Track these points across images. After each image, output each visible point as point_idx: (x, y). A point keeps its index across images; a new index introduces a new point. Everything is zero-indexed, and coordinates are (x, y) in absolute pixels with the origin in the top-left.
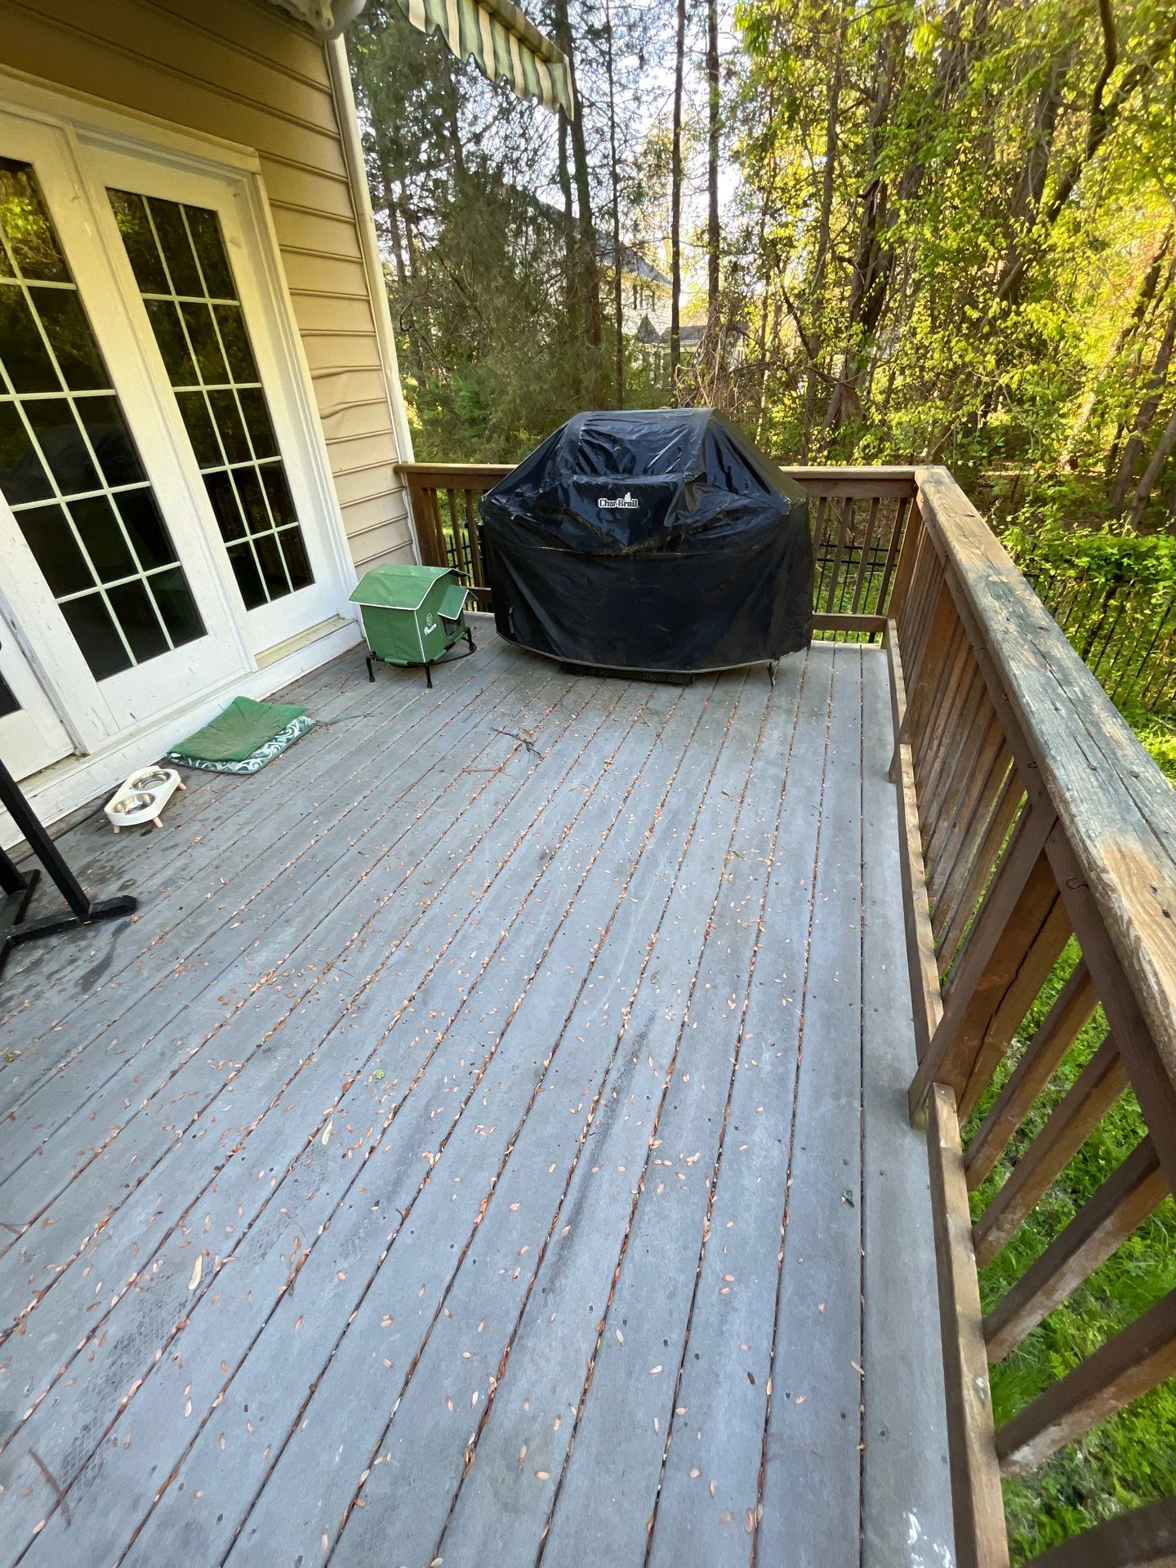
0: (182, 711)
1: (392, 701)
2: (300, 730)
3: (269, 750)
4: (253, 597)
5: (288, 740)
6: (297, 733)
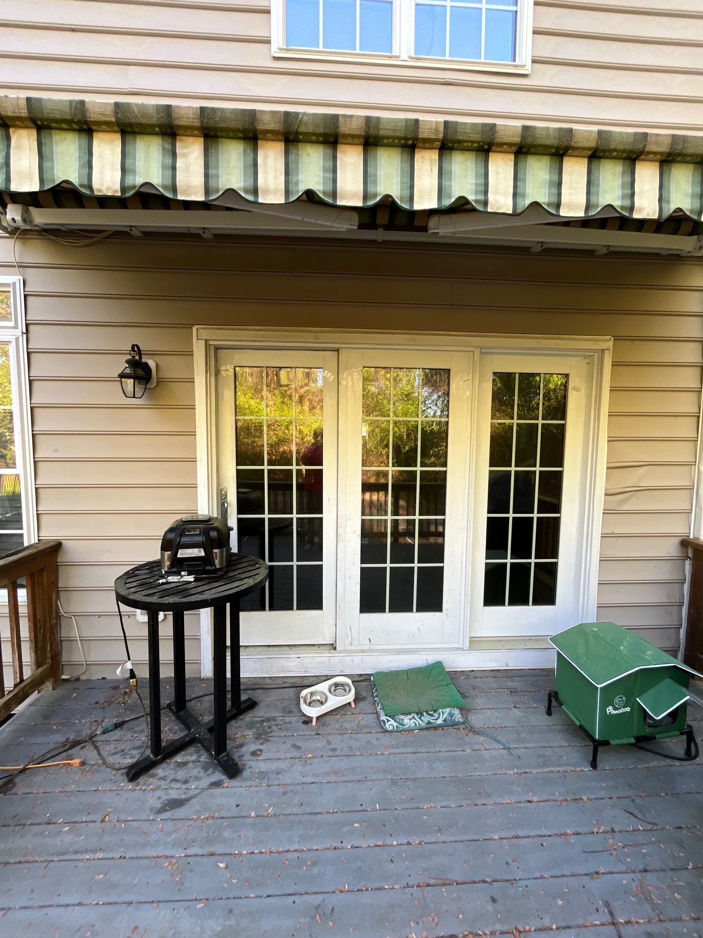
0: (399, 652)
1: (542, 751)
2: (445, 720)
3: (408, 721)
4: (493, 597)
5: (429, 723)
6: (440, 721)
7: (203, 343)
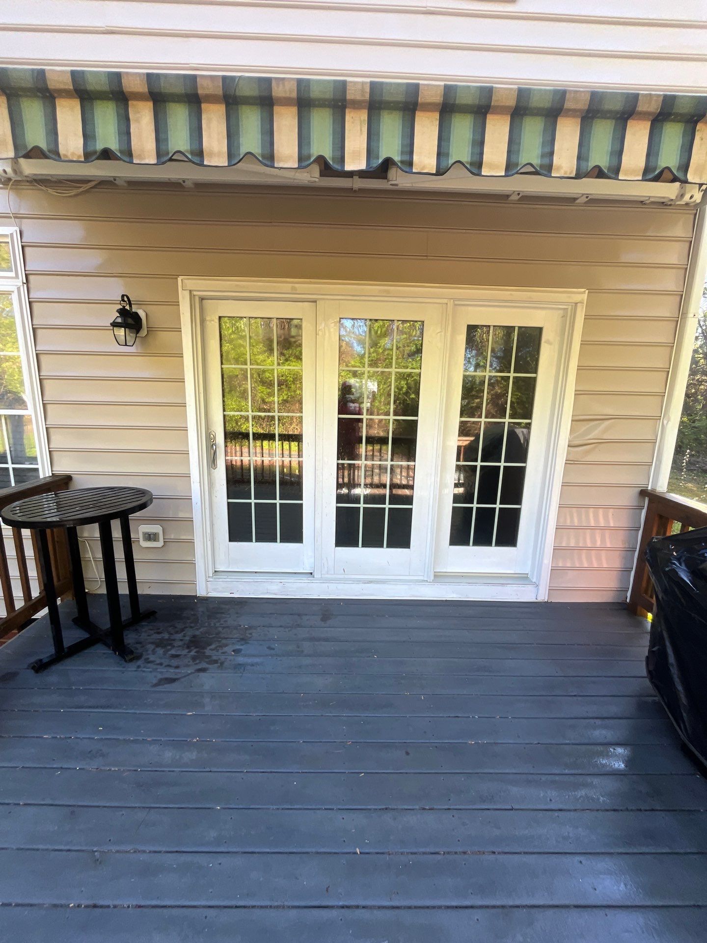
0: (370, 581)
4: (459, 537)
7: (187, 294)
